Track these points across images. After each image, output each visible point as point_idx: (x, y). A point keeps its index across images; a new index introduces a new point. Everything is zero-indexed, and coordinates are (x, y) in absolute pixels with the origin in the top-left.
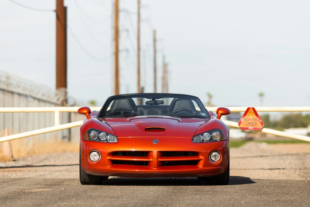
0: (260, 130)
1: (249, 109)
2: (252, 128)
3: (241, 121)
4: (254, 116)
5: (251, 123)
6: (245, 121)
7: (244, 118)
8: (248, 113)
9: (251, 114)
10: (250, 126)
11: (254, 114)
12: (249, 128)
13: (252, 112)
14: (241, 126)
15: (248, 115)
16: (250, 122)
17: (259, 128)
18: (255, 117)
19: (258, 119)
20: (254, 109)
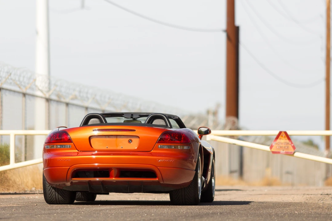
0: (292, 154)
1: (280, 133)
2: (284, 152)
3: (273, 145)
4: (286, 140)
5: (283, 147)
6: (277, 145)
7: (276, 142)
8: (280, 137)
9: (283, 138)
10: (281, 150)
11: (286, 138)
12: (281, 152)
13: (284, 136)
14: (273, 150)
15: (281, 139)
16: (281, 145)
17: (291, 153)
18: (288, 141)
19: (290, 143)
20: (286, 133)
